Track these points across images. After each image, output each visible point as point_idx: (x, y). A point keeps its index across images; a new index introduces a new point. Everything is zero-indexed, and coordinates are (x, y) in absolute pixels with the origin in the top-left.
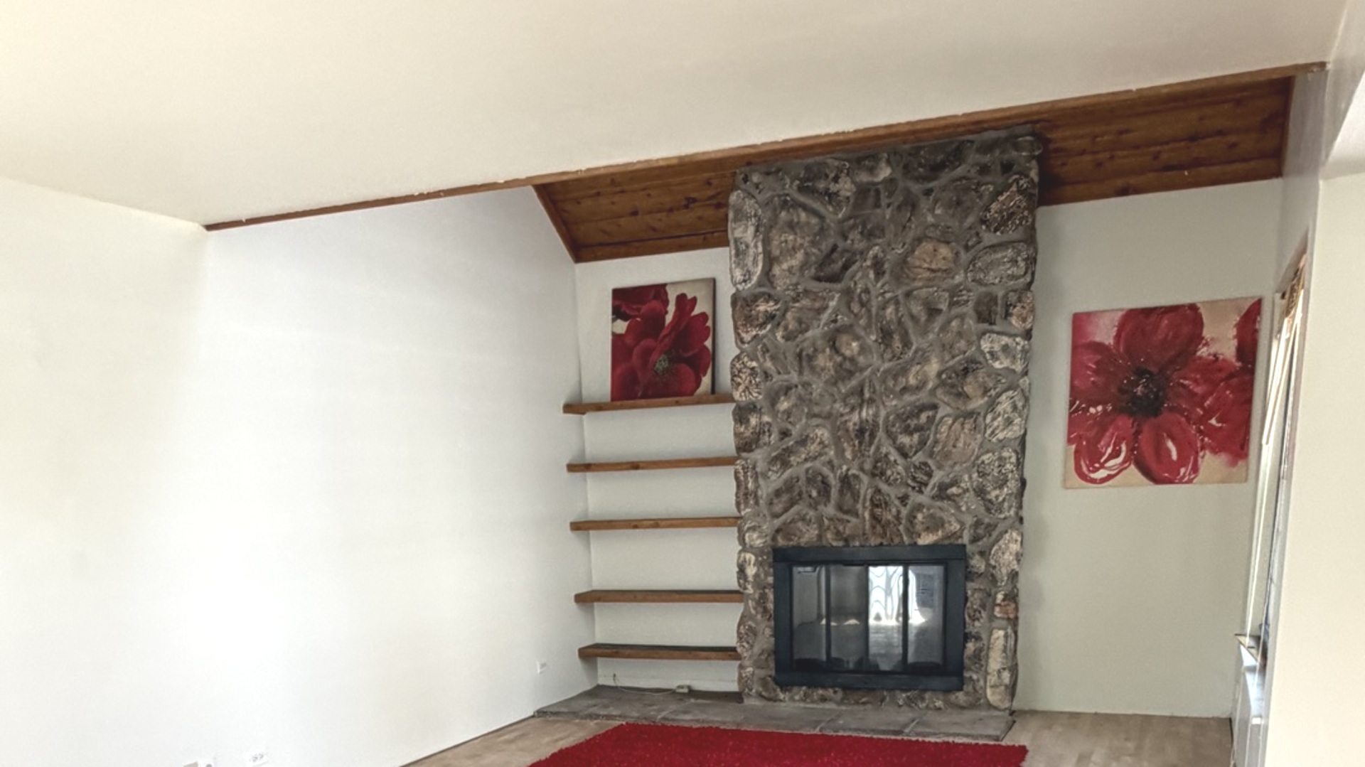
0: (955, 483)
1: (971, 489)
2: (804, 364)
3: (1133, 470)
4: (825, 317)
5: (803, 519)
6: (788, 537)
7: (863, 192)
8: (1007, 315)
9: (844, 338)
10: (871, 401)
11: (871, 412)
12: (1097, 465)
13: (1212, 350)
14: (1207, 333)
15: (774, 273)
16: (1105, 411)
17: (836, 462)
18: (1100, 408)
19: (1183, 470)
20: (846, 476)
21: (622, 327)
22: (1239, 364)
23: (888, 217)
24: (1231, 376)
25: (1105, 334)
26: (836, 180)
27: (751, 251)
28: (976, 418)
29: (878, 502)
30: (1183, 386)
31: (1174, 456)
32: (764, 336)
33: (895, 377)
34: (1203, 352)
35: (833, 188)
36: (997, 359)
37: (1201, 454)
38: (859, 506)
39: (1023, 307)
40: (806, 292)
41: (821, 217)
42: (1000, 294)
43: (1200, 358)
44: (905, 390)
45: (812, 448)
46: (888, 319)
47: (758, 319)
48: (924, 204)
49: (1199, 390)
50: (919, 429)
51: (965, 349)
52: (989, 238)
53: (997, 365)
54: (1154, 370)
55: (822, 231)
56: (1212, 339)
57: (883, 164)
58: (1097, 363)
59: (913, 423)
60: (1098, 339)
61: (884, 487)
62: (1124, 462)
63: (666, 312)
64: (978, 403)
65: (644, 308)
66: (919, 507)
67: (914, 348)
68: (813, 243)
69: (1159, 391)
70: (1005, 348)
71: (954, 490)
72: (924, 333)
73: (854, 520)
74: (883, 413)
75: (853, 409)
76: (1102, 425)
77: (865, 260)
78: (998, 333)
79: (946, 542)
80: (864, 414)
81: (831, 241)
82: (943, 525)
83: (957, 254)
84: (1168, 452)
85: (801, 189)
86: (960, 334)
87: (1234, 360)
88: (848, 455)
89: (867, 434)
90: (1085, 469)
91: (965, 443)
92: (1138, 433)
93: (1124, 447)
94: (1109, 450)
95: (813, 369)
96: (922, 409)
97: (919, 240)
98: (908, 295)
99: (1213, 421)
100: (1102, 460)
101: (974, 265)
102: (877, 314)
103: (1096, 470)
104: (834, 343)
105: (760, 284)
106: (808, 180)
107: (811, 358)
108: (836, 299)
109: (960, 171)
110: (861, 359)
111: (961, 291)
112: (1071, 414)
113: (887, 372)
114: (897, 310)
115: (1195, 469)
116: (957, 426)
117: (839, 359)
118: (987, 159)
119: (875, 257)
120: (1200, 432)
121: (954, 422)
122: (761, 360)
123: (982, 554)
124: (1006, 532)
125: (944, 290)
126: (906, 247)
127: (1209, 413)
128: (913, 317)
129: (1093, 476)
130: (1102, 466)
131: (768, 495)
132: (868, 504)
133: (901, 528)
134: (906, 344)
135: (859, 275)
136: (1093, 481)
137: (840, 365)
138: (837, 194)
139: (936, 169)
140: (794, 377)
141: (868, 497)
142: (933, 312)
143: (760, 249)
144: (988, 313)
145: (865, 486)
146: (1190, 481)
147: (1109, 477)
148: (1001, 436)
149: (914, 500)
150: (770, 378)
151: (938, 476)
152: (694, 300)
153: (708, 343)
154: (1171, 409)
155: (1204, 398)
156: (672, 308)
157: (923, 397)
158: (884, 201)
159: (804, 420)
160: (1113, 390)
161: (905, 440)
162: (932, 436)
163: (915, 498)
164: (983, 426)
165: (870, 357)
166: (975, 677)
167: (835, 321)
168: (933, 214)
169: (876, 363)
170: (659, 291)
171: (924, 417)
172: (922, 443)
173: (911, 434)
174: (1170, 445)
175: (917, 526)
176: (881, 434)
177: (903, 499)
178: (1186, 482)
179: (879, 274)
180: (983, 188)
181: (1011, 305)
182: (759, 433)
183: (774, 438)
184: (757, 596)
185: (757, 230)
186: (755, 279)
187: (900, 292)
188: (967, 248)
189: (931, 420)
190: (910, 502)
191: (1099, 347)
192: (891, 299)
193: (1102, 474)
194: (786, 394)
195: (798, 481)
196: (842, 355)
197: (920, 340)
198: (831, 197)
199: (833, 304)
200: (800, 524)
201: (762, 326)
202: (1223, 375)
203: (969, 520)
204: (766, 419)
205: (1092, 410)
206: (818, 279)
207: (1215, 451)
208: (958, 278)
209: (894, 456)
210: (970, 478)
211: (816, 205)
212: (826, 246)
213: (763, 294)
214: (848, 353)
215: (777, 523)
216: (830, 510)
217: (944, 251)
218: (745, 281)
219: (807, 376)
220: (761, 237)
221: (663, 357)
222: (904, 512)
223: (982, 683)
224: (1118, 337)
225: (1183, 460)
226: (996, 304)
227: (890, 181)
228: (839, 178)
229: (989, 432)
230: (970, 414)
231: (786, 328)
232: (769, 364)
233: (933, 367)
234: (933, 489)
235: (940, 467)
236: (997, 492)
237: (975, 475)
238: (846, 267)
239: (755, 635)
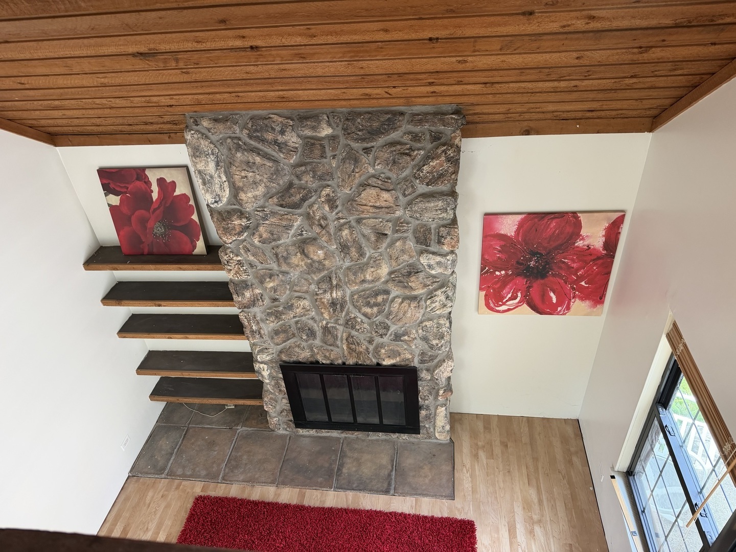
0: (406, 333)
1: (418, 338)
2: (281, 260)
3: (525, 305)
4: (292, 232)
5: (299, 346)
6: (289, 355)
7: (311, 144)
8: (440, 242)
9: (311, 249)
10: (338, 286)
11: (339, 294)
12: (500, 303)
13: (586, 243)
14: (583, 232)
15: (241, 198)
16: (507, 274)
17: (317, 318)
18: (503, 272)
19: (559, 309)
20: (326, 327)
21: (115, 200)
22: (605, 252)
23: (334, 165)
24: (599, 258)
25: (508, 227)
26: (282, 132)
27: (217, 180)
28: (419, 301)
29: (350, 340)
30: (564, 262)
31: (554, 300)
32: (245, 240)
33: (355, 274)
34: (579, 243)
35: (280, 139)
36: (433, 269)
37: (573, 300)
38: (339, 343)
39: (452, 239)
40: (273, 213)
41: (276, 161)
42: (433, 226)
43: (578, 247)
44: (364, 281)
45: (298, 310)
46: (345, 238)
47: (235, 230)
48: (364, 158)
49: (575, 265)
50: (376, 305)
51: (407, 259)
52: (422, 188)
53: (433, 272)
54: (544, 253)
55: (277, 172)
56: (587, 236)
57: (324, 126)
58: (501, 246)
59: (372, 301)
60: (502, 232)
61: (354, 333)
62: (520, 302)
63: (152, 191)
64: (420, 291)
65: (131, 187)
66: (382, 346)
67: (367, 256)
68: (271, 180)
69: (546, 265)
70: (439, 263)
71: (406, 338)
72: (376, 248)
73: (335, 349)
74: (348, 292)
75: (325, 291)
76: (505, 282)
77: (320, 197)
78: (434, 253)
79: (403, 363)
80: (334, 295)
81: (287, 178)
82: (399, 355)
83: (397, 198)
84: (551, 298)
85: (250, 137)
86: (403, 251)
87: (601, 249)
88: (326, 316)
89: (338, 306)
90: (492, 305)
91: (412, 315)
92: (529, 287)
93: (519, 295)
94: (509, 295)
95: (288, 264)
96: (377, 294)
97: (364, 185)
98: (359, 221)
99: (583, 283)
100: (504, 301)
101: (411, 208)
102: (335, 234)
103: (501, 305)
104: (303, 251)
105: (229, 202)
106: (256, 131)
107: (286, 259)
108: (299, 220)
109: (394, 136)
110: (326, 262)
111: (402, 223)
112: (481, 275)
113: (349, 268)
114: (351, 234)
115: (568, 308)
116: (405, 304)
117: (309, 261)
118: (417, 129)
119: (328, 195)
120: (573, 289)
121: (402, 302)
122: (245, 256)
123: (428, 370)
124: (444, 361)
125: (387, 221)
126: (353, 189)
127: (580, 278)
128: (364, 236)
129: (497, 308)
130: (504, 304)
131: (269, 331)
132: (344, 341)
133: (370, 356)
134: (362, 255)
135: (316, 206)
136: (498, 311)
137: (311, 265)
138: (285, 144)
139: (374, 134)
140: (274, 266)
141: (344, 337)
142: (382, 235)
143: (224, 179)
144: (424, 239)
145: (341, 331)
146: (564, 314)
147: (509, 310)
148: (438, 312)
149: (378, 341)
150: (255, 267)
151: (393, 328)
152: (173, 184)
153: (195, 217)
154: (553, 275)
155: (578, 270)
156: (155, 188)
157: (378, 285)
158: (329, 153)
159: (288, 292)
160: (514, 262)
161: (368, 310)
162: (387, 309)
163: (378, 340)
164: (424, 307)
165: (333, 260)
166: (427, 426)
167: (301, 235)
168: (370, 167)
169: (340, 263)
170: (139, 173)
171: (380, 299)
172: (380, 312)
173: (371, 307)
174: (552, 294)
175: (382, 355)
176: (349, 306)
177: (370, 342)
178: (561, 315)
179: (333, 206)
180: (416, 152)
181: (443, 237)
182: (254, 300)
183: (267, 301)
184: (273, 383)
185: (217, 165)
186: (225, 200)
187: (351, 218)
188: (404, 195)
189: (385, 301)
190: (375, 343)
191: (504, 237)
192: (345, 224)
193: (504, 308)
194: (270, 278)
195: (290, 328)
196: (311, 259)
197: (373, 251)
198: (281, 146)
199: (296, 224)
200: (297, 349)
201: (239, 234)
202: (593, 258)
203: (417, 352)
204: (257, 291)
205: (497, 273)
206: (281, 206)
207: (582, 299)
208: (398, 213)
209: (360, 317)
210: (417, 331)
211: (269, 150)
212: (283, 181)
213: (234, 210)
214: (315, 258)
215: (279, 347)
216: (318, 342)
217: (385, 195)
218: (216, 202)
219: (284, 268)
220: (223, 170)
221: (158, 224)
222: (371, 348)
223: (432, 430)
224: (518, 231)
225: (560, 302)
226: (430, 233)
227: (333, 138)
228: (285, 131)
229: (429, 309)
230: (414, 298)
231: (261, 236)
232: (251, 258)
233: (384, 270)
234: (391, 335)
235: (394, 323)
236: (437, 341)
237: (420, 331)
238: (304, 199)
239: (276, 401)
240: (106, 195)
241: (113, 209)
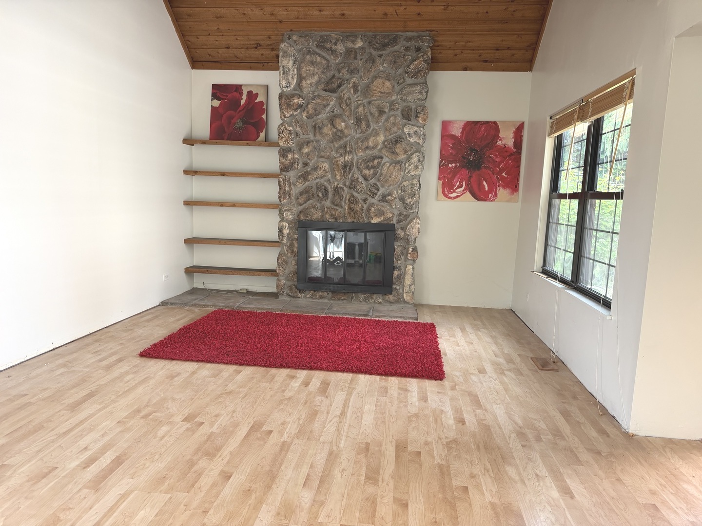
0: (390, 194)
1: (397, 198)
2: (317, 131)
3: (468, 194)
4: (328, 109)
5: (314, 207)
6: (306, 215)
7: (349, 51)
8: (417, 117)
9: (338, 121)
10: (350, 152)
11: (350, 157)
12: (452, 191)
13: (503, 143)
14: (501, 135)
15: (302, 84)
16: (456, 166)
17: (331, 180)
18: (454, 165)
19: (490, 195)
20: (337, 188)
21: (217, 103)
22: (515, 150)
23: (360, 65)
24: (512, 155)
25: (457, 131)
26: (335, 44)
27: (291, 73)
28: (401, 164)
29: (352, 201)
30: (491, 157)
31: (487, 189)
32: (297, 115)
33: (362, 142)
34: (499, 143)
35: (334, 47)
36: (412, 137)
37: (498, 188)
38: (343, 203)
39: (424, 114)
40: (319, 96)
41: (328, 61)
42: (414, 107)
43: (498, 146)
44: (367, 148)
45: (320, 172)
46: (360, 113)
47: (294, 107)
48: (378, 61)
49: (497, 160)
50: (373, 167)
51: (396, 131)
52: (409, 81)
53: (411, 140)
54: (478, 149)
55: (328, 67)
56: (503, 138)
57: (359, 40)
58: (452, 144)
59: (370, 164)
60: (453, 134)
61: (355, 194)
62: (464, 190)
63: (242, 99)
64: (402, 157)
65: (230, 95)
66: (372, 205)
67: (371, 129)
68: (323, 73)
69: (480, 159)
70: (416, 132)
71: (389, 197)
72: (377, 122)
73: (340, 209)
74: (356, 159)
75: (341, 155)
76: (455, 172)
77: (349, 84)
78: (412, 125)
79: (385, 222)
80: (347, 158)
81: (332, 73)
82: (384, 214)
83: (394, 86)
84: (484, 186)
85: (317, 46)
86: (394, 124)
87: (513, 148)
88: (338, 177)
89: (348, 168)
90: (446, 192)
91: (395, 176)
92: (470, 177)
93: (464, 184)
94: (458, 184)
95: (321, 133)
96: (374, 158)
97: (376, 77)
98: (369, 103)
99: (504, 174)
100: (454, 189)
101: (402, 92)
102: (354, 110)
103: (452, 193)
104: (333, 122)
105: (295, 89)
106: (322, 42)
107: (320, 128)
108: (334, 101)
109: (396, 48)
110: (346, 131)
111: (395, 104)
112: (440, 167)
113: (359, 138)
114: (364, 110)
115: (496, 195)
116: (391, 167)
117: (335, 130)
118: (408, 44)
119: (354, 83)
120: (498, 179)
121: (390, 165)
122: (295, 127)
123: (402, 229)
124: (414, 219)
125: (387, 103)
126: (369, 80)
127: (502, 170)
128: (371, 114)
129: (450, 195)
130: (454, 191)
131: (296, 194)
132: (347, 201)
133: (363, 214)
134: (368, 126)
135: (346, 90)
136: (450, 198)
137: (336, 133)
138: (335, 51)
139: (384, 46)
140: (312, 137)
141: (348, 198)
142: (381, 112)
143: (296, 72)
144: (409, 115)
145: (346, 194)
146: (493, 201)
147: (458, 197)
148: (412, 173)
149: (370, 201)
150: (299, 136)
151: (382, 191)
152: (257, 94)
153: (264, 117)
154: (485, 168)
155: (500, 164)
156: (244, 97)
157: (375, 152)
158: (359, 57)
159: (316, 158)
160: (460, 156)
161: (366, 172)
162: (379, 172)
163: (371, 200)
164: (404, 168)
165: (350, 131)
166: (398, 288)
167: (333, 112)
168: (383, 66)
169: (353, 134)
170: (238, 88)
171: (376, 162)
172: (375, 174)
173: (369, 169)
174: (485, 183)
175: (371, 214)
176: (355, 169)
177: (365, 201)
178: (491, 201)
179: (356, 91)
180: (407, 57)
181: (419, 113)
182: (293, 163)
183: (300, 166)
184: (288, 244)
185: (294, 63)
186: (292, 86)
187: (366, 101)
188: (399, 84)
189: (379, 164)
190: (368, 202)
191: (453, 137)
192: (361, 104)
193: (454, 195)
194: (307, 145)
195: (312, 189)
196: (337, 128)
197: (375, 126)
198: (333, 52)
199: (332, 103)
200: (312, 210)
201: (296, 110)
202: (508, 154)
203: (396, 212)
204: (297, 156)
205: (450, 165)
206: (325, 90)
207: (504, 188)
208: (394, 98)
209: (361, 179)
210: (397, 192)
211: (325, 55)
212: (329, 74)
213: (297, 94)
214: (339, 128)
215: (300, 208)
216: (328, 203)
217: (388, 84)
218: (287, 87)
219: (318, 137)
220: (296, 66)
221: (239, 121)
222: (365, 206)
223: (401, 291)
224: (462, 133)
225: (490, 191)
226: (411, 111)
227: (362, 49)
228: (337, 44)
229: (407, 171)
230: (398, 162)
231: (308, 112)
232: (298, 129)
233: (381, 138)
234: (379, 196)
235: (383, 186)
236: (410, 200)
237: (400, 191)
238: (339, 86)
239: (287, 264)
240: (212, 100)
241: (214, 110)
